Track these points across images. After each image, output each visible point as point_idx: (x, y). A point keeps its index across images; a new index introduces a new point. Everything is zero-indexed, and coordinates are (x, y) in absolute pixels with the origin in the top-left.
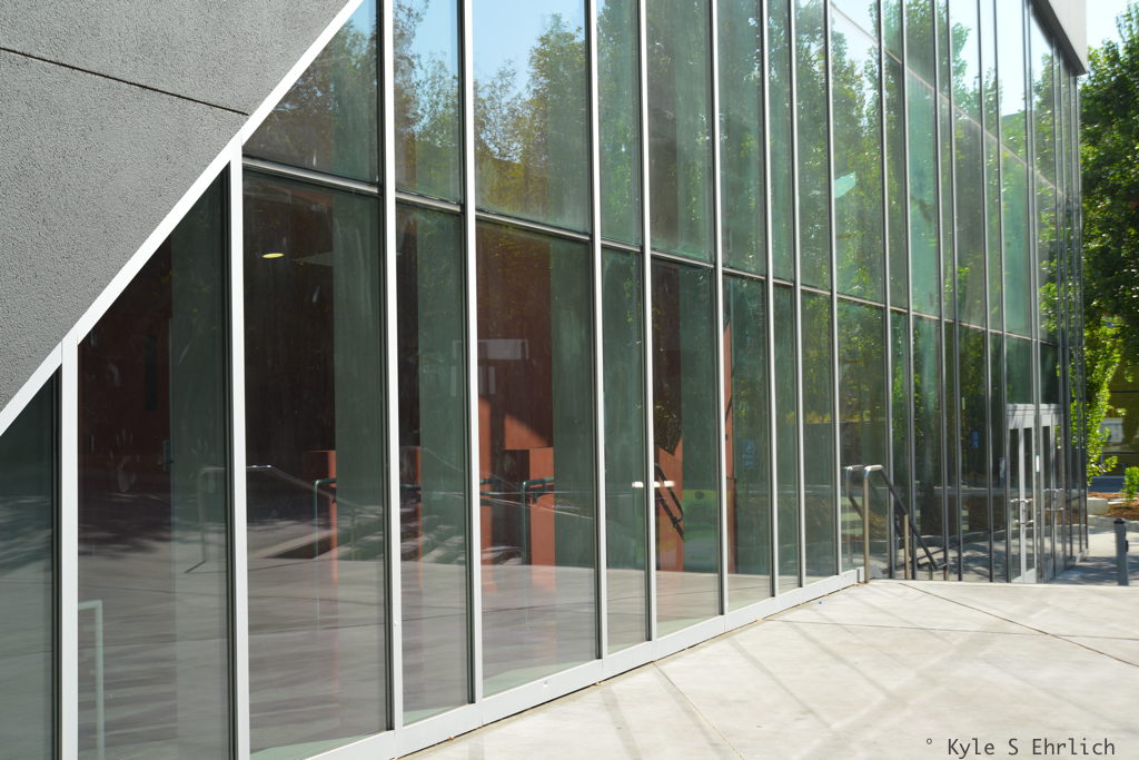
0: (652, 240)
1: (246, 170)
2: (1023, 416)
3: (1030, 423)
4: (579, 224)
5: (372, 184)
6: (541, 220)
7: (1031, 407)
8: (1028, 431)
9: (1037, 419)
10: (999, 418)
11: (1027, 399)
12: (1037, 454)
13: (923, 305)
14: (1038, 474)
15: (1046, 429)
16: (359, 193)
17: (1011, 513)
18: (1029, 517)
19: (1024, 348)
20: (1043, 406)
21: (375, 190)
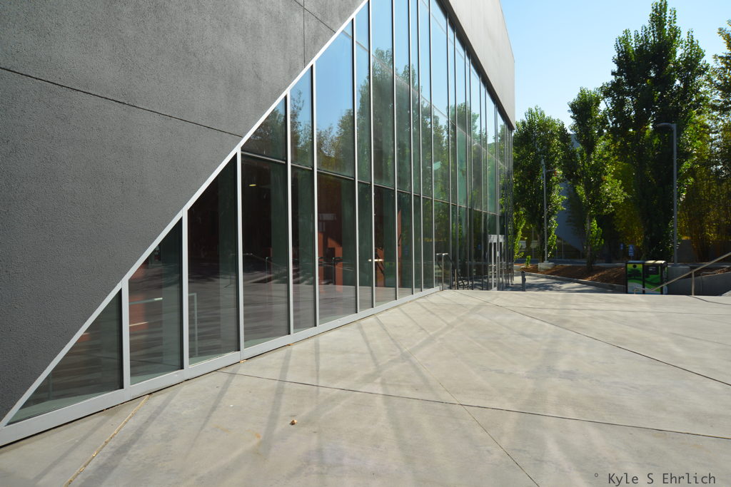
0: (374, 181)
1: (242, 155)
2: (493, 239)
3: (495, 241)
4: (351, 175)
5: (283, 160)
6: (338, 172)
7: (496, 236)
8: (495, 244)
9: (498, 240)
10: (486, 239)
11: (495, 234)
12: (498, 250)
13: (461, 203)
14: (498, 258)
15: (501, 243)
17: (489, 269)
18: (495, 271)
19: (494, 217)
20: (500, 236)
21: (284, 162)
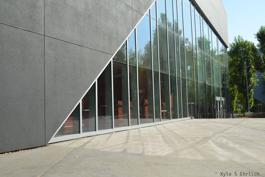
0: (160, 70)
1: (113, 61)
2: (218, 99)
4: (151, 68)
5: (126, 63)
6: (146, 67)
7: (220, 97)
8: (219, 101)
9: (221, 99)
10: (214, 99)
12: (221, 104)
13: (200, 81)
14: (221, 108)
15: (223, 101)
16: (125, 64)
17: (217, 113)
18: (220, 114)
21: (126, 64)
